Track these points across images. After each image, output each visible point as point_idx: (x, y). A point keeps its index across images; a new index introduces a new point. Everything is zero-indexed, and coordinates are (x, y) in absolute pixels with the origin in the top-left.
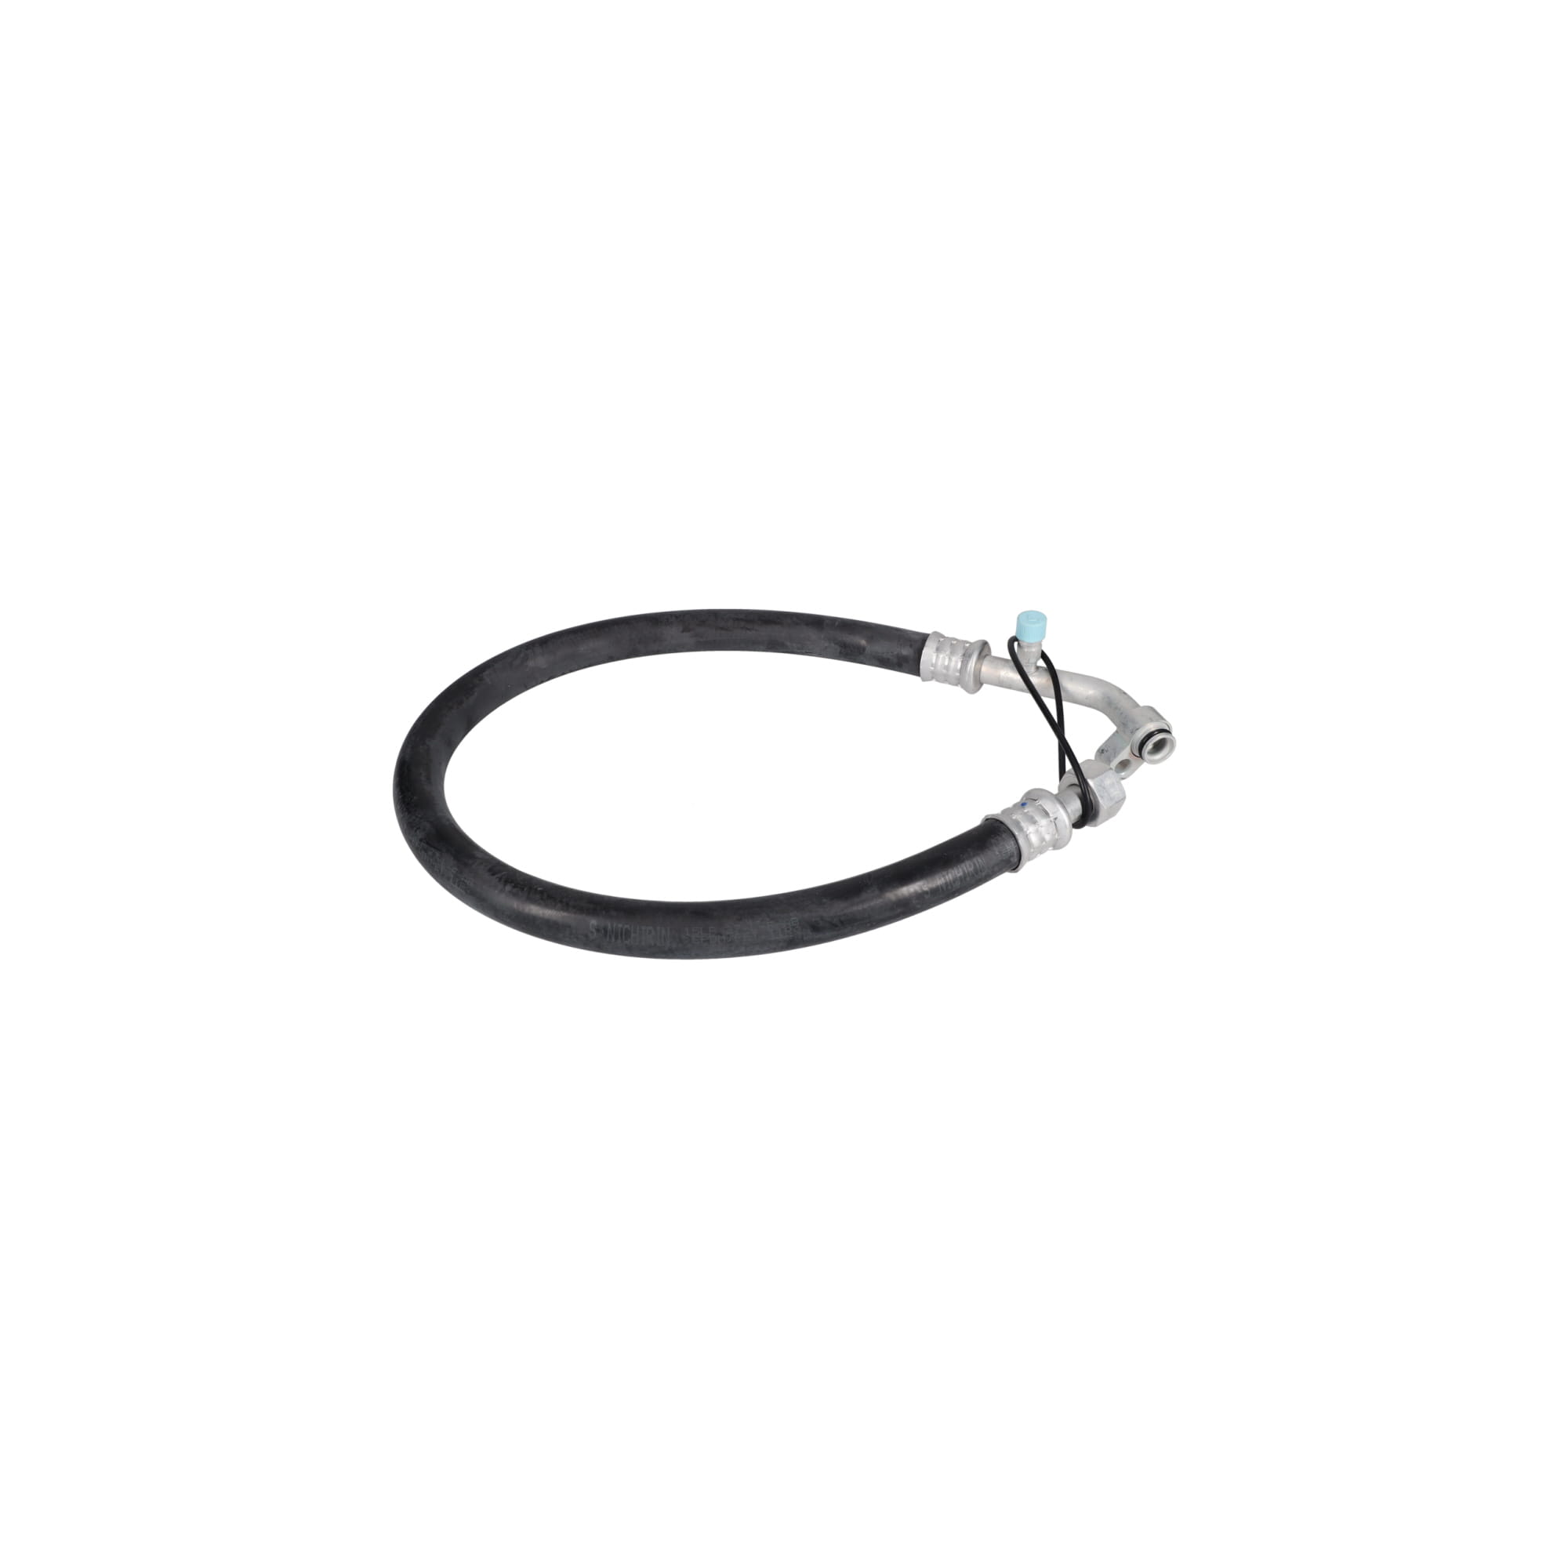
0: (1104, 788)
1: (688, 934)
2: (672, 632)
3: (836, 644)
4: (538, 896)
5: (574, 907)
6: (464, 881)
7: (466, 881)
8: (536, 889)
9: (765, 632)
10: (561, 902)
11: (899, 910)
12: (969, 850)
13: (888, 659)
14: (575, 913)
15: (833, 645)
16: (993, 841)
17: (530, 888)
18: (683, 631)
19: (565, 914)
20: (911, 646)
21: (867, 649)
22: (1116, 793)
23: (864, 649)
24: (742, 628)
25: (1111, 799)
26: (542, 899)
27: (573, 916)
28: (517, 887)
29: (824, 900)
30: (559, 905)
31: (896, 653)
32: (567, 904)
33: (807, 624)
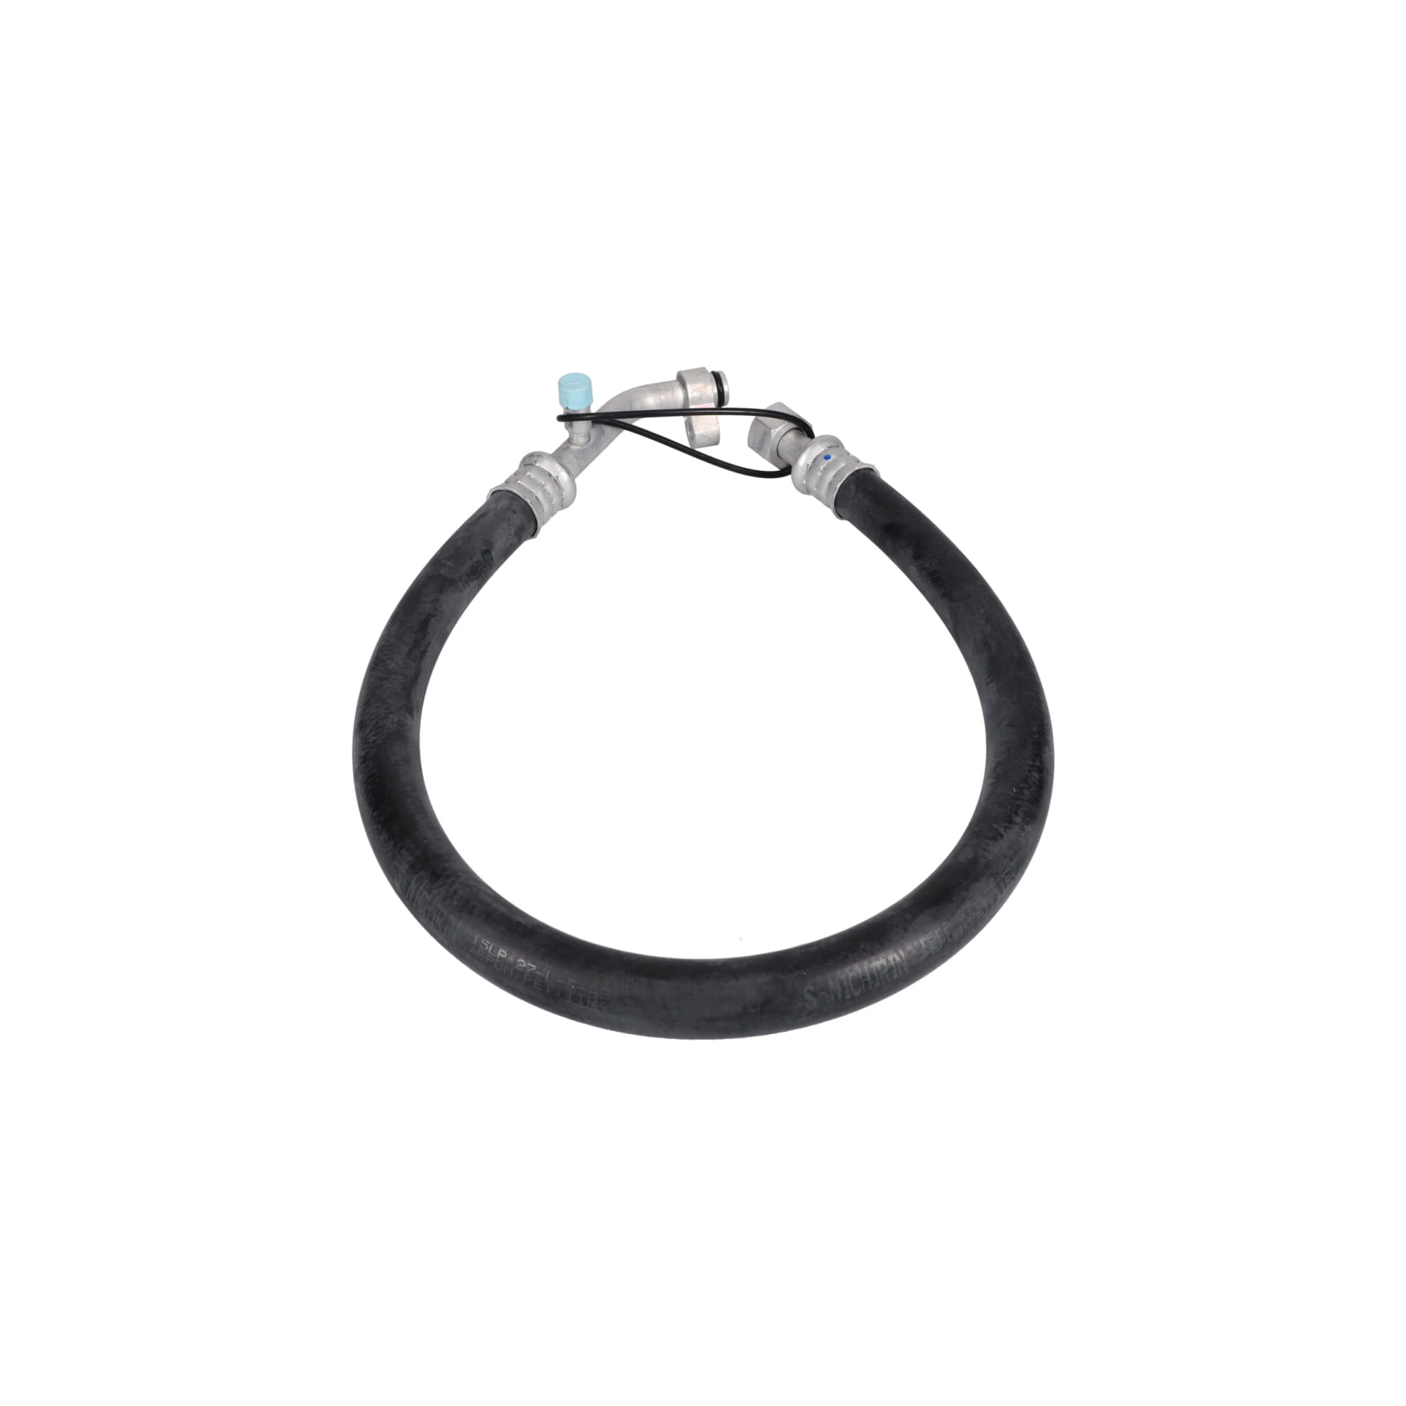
3: (471, 580)
33: (441, 592)
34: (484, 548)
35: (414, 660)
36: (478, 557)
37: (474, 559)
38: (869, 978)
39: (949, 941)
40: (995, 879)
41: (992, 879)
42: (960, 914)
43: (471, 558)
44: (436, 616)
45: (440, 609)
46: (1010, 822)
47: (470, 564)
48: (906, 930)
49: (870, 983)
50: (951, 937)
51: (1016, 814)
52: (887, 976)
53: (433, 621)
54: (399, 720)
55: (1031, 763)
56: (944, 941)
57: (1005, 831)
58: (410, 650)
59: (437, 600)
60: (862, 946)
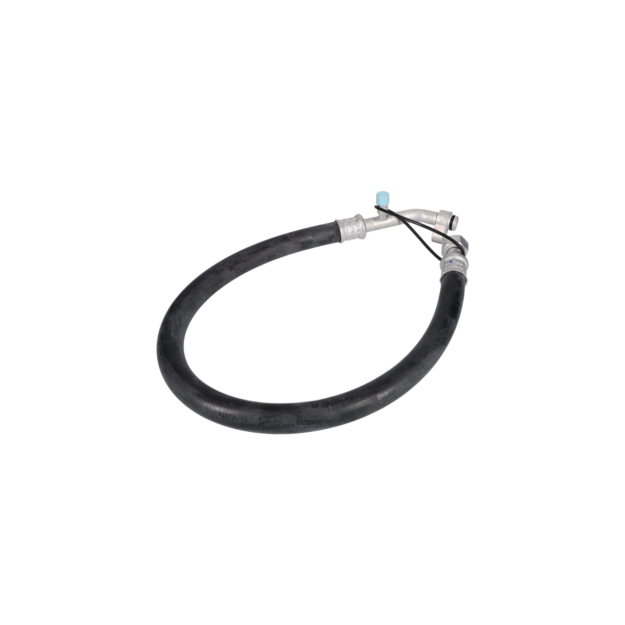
1: (414, 375)
3: (299, 244)
4: (347, 402)
5: (366, 395)
6: (305, 420)
7: (306, 419)
8: (342, 400)
9: (264, 253)
10: (358, 397)
13: (325, 240)
14: (369, 397)
15: (297, 245)
17: (339, 401)
19: (365, 401)
20: (332, 230)
21: (314, 240)
23: (312, 241)
26: (350, 402)
27: (369, 399)
28: (334, 404)
30: (359, 399)
31: (327, 236)
32: (362, 396)
38: (224, 415)
39: (262, 425)
40: (297, 418)
41: (296, 417)
42: (272, 419)
48: (248, 409)
49: (224, 417)
50: (263, 423)
52: (231, 419)
54: (223, 269)
56: (259, 423)
57: (320, 407)
58: (252, 252)
60: (231, 404)
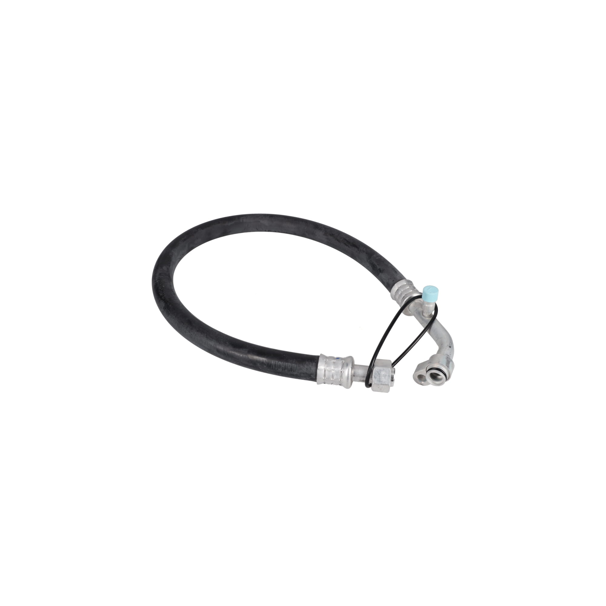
0: (379, 374)
2: (320, 233)
3: (372, 266)
11: (251, 364)
12: (295, 360)
16: (307, 363)
18: (323, 235)
22: (384, 380)
24: (344, 244)
25: (380, 381)
29: (227, 343)
31: (387, 281)
33: (367, 253)
34: (381, 269)
35: (343, 240)
36: (378, 267)
37: (378, 266)
43: (378, 265)
44: (358, 250)
45: (361, 252)
46: (159, 279)
47: (376, 264)
51: (159, 282)
53: (356, 249)
55: (164, 296)
59: (364, 252)
